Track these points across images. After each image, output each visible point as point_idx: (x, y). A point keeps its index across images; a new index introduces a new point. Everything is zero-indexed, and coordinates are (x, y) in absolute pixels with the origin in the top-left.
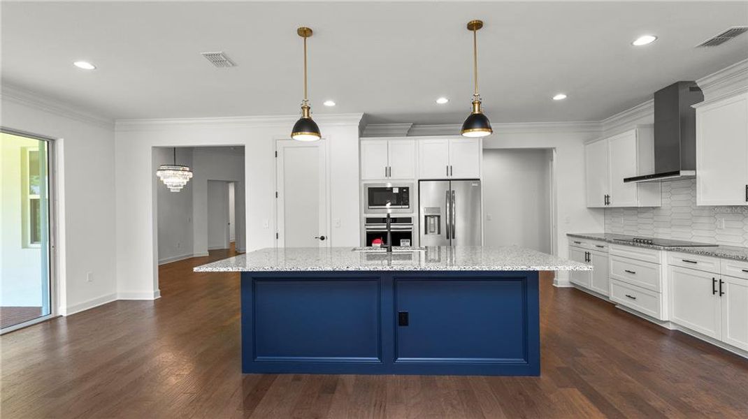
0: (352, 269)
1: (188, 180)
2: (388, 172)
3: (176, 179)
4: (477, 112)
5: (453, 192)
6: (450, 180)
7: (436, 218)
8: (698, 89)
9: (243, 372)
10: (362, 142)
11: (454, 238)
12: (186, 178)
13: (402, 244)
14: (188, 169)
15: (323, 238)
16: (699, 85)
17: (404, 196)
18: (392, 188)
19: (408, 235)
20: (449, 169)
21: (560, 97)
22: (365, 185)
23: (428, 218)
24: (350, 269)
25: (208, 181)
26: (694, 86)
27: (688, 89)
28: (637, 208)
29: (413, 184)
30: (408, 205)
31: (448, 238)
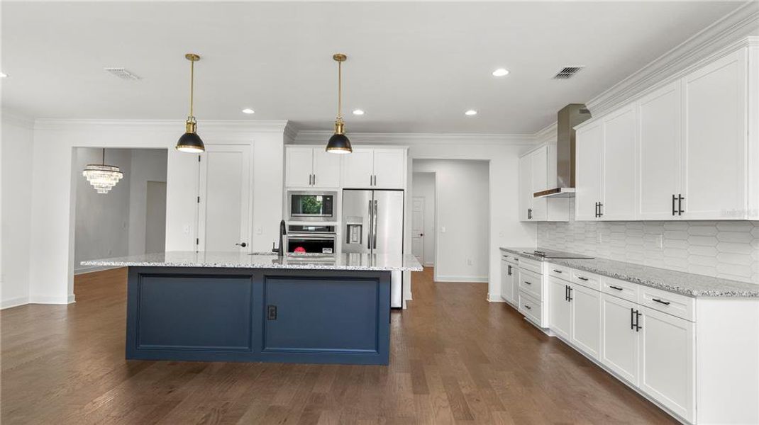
0: (218, 265)
1: (118, 181)
2: (312, 180)
3: (104, 180)
4: (339, 133)
5: (376, 202)
6: (373, 190)
7: (359, 227)
8: (587, 111)
9: (127, 359)
10: (287, 149)
11: (375, 248)
12: (115, 179)
13: (324, 252)
14: (118, 170)
15: (244, 245)
16: (588, 108)
17: (328, 204)
18: (315, 196)
19: (330, 244)
20: (373, 179)
21: (471, 113)
22: (289, 192)
23: (351, 227)
24: (217, 266)
25: (148, 182)
26: (584, 109)
27: (578, 111)
28: (556, 222)
29: (336, 192)
30: (332, 213)
31: (369, 248)
